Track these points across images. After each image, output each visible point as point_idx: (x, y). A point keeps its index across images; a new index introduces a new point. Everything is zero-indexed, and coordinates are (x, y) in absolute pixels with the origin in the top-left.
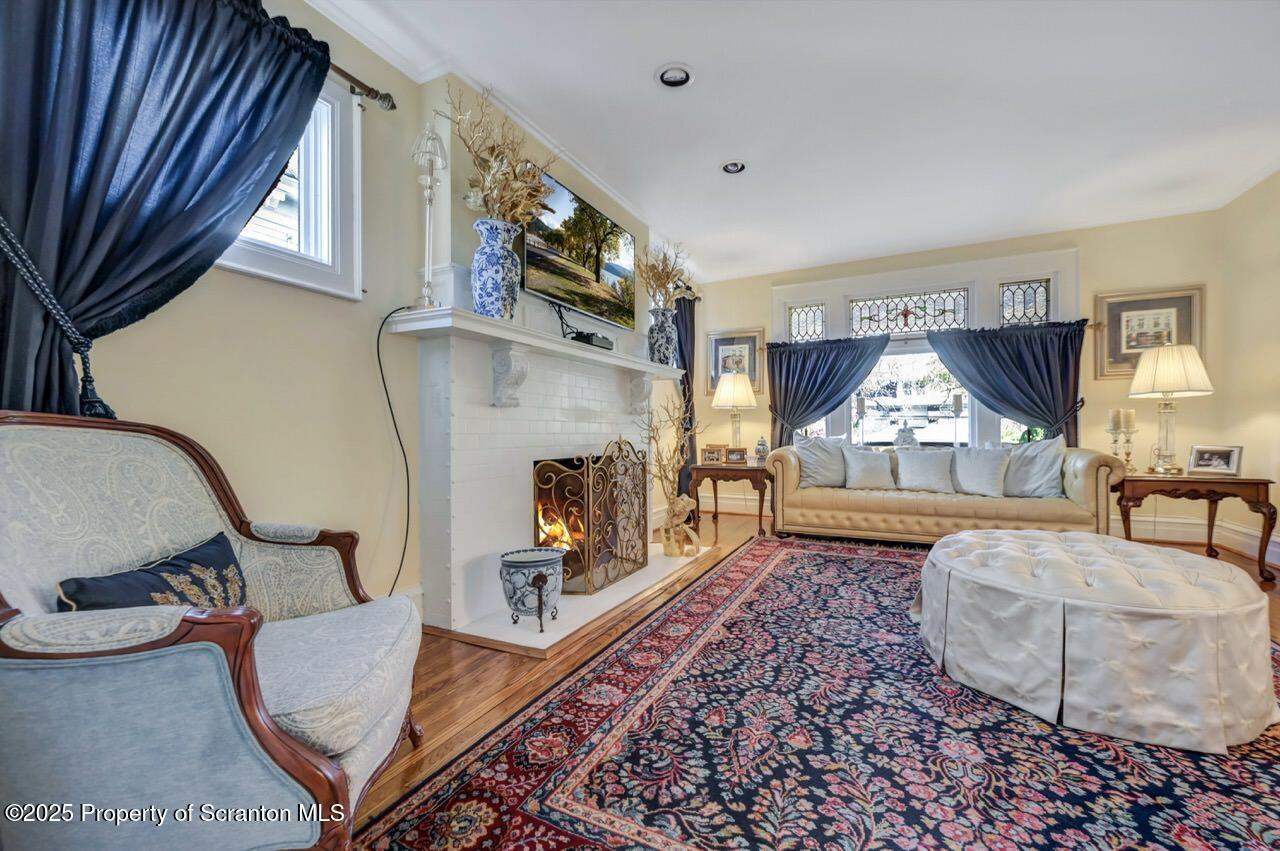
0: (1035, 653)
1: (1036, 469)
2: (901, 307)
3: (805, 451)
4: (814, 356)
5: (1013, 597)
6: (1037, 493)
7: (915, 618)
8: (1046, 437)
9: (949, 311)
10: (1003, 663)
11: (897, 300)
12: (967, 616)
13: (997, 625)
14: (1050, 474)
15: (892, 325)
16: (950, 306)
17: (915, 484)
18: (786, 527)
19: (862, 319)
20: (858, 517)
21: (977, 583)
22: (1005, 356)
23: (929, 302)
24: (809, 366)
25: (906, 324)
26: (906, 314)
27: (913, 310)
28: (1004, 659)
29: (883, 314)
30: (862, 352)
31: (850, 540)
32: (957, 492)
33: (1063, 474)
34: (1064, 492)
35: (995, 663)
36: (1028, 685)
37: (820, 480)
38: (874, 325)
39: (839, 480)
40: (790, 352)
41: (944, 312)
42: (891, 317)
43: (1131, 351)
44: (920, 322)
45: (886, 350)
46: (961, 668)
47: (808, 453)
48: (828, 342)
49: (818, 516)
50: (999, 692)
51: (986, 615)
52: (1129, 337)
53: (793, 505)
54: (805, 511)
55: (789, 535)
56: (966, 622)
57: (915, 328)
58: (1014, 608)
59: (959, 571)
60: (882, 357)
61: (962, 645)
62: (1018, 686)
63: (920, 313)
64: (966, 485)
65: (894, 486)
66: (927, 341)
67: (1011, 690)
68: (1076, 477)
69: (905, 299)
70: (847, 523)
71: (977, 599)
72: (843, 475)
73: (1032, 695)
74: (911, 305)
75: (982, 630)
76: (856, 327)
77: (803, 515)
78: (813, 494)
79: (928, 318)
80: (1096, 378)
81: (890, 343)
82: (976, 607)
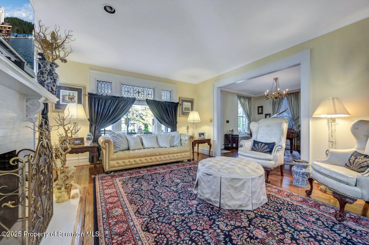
0: (246, 193)
1: (175, 139)
2: (137, 90)
3: (114, 138)
4: (110, 101)
5: (242, 179)
6: (176, 145)
7: (195, 192)
8: (171, 131)
9: (150, 94)
10: (239, 199)
11: (136, 88)
12: (228, 189)
13: (236, 189)
14: (178, 141)
15: (135, 95)
16: (150, 93)
17: (149, 146)
18: (110, 169)
19: (125, 91)
20: (137, 160)
21: (230, 178)
22: (164, 109)
23: (145, 90)
24: (107, 104)
25: (139, 96)
26: (139, 93)
27: (141, 92)
28: (238, 198)
29: (132, 91)
30: (127, 103)
31: (136, 168)
32: (160, 147)
33: (181, 140)
34: (181, 145)
35: (236, 200)
36: (245, 203)
37: (122, 148)
38: (129, 94)
39: (126, 147)
40: (99, 98)
41: (149, 94)
42: (135, 92)
43: (185, 111)
44: (143, 96)
45: (135, 103)
46: (227, 205)
47: (115, 138)
48: (115, 97)
49: (124, 162)
50: (238, 208)
51: (232, 186)
52: (184, 108)
53: (113, 160)
54: (118, 161)
55: (111, 172)
56: (227, 190)
57: (141, 98)
58: (241, 183)
59: (223, 175)
60: (133, 105)
61: (227, 198)
62: (243, 204)
63: (143, 93)
64: (161, 145)
65: (143, 147)
66: (146, 102)
67: (241, 206)
68: (186, 141)
69: (139, 88)
70: (134, 163)
71: (230, 183)
72: (127, 145)
73: (246, 205)
74: (140, 90)
75: (232, 191)
76: (123, 93)
77: (118, 163)
78: (121, 154)
79: (145, 95)
80: (179, 117)
81: (136, 101)
82: (230, 185)
